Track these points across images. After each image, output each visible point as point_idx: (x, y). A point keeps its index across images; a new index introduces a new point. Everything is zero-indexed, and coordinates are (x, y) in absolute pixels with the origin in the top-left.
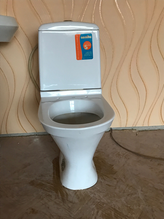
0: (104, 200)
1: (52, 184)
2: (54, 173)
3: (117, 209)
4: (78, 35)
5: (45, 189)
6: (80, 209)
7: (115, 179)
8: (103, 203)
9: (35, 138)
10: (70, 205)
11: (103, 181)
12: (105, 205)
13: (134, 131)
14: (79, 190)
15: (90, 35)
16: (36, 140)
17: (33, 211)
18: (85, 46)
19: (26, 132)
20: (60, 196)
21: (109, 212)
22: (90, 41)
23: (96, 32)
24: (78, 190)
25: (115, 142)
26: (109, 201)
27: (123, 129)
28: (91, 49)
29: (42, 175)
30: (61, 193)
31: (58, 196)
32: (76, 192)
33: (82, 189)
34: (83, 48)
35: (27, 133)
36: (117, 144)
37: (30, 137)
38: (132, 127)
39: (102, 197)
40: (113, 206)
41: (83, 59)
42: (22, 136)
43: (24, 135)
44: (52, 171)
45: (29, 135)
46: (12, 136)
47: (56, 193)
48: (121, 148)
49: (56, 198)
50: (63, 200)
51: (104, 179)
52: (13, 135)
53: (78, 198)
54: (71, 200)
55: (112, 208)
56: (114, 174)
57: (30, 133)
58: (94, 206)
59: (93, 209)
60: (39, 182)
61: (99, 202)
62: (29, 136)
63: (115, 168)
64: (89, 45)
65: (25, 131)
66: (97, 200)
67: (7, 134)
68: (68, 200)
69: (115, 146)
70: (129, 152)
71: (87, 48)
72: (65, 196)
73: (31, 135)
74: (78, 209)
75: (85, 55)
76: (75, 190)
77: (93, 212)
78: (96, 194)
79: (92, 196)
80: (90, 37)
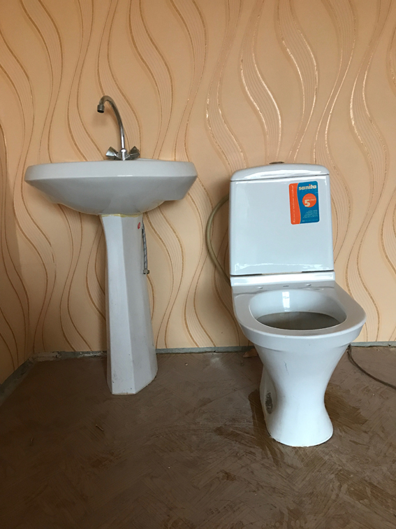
0: (350, 467)
1: (252, 435)
2: (253, 417)
3: (375, 484)
4: (294, 185)
5: (243, 441)
6: (307, 479)
7: (365, 432)
8: (349, 473)
9: (213, 356)
10: (289, 471)
11: (343, 434)
12: (352, 476)
13: (392, 349)
14: (302, 446)
15: (315, 183)
16: (216, 360)
17: (228, 476)
18: (306, 201)
19: (197, 345)
20: (270, 455)
21: (360, 487)
22: (315, 193)
23: (324, 177)
24: (300, 448)
25: (357, 369)
26: (360, 470)
27: (372, 345)
28: (316, 206)
29: (234, 419)
30: (270, 450)
31: (267, 455)
32: (297, 450)
33: (308, 446)
34: (302, 205)
35: (199, 348)
36: (363, 371)
37: (205, 354)
38: (389, 342)
39: (344, 461)
40: (367, 478)
41: (302, 223)
42: (190, 353)
43: (194, 351)
44: (250, 414)
45: (201, 351)
46: (174, 352)
47: (263, 449)
48: (371, 379)
49: (263, 458)
50: (277, 462)
51: (346, 432)
52: (177, 352)
53: (302, 461)
54: (290, 463)
55: (366, 481)
56: (363, 424)
57: (203, 348)
58: (333, 476)
59: (331, 481)
60: (231, 429)
61: (341, 470)
62: (202, 353)
63: (363, 413)
64: (313, 200)
65: (196, 343)
66: (337, 466)
67: (167, 349)
68: (284, 463)
69: (359, 374)
70: (386, 387)
71: (308, 205)
72: (279, 455)
73: (206, 352)
74: (305, 478)
75: (305, 217)
76: (295, 448)
77: (331, 486)
78: (333, 455)
79: (327, 458)
80: (315, 187)
